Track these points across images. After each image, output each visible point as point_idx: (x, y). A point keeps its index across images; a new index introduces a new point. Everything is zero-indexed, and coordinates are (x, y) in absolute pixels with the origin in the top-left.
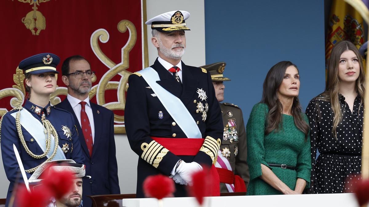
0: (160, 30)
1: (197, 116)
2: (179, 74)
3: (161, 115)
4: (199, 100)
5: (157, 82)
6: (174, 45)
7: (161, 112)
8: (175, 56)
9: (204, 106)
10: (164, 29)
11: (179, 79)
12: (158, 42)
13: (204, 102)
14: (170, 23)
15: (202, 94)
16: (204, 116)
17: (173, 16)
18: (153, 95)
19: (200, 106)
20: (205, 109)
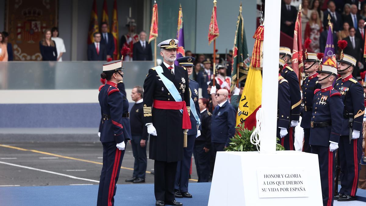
0: (164, 48)
1: (180, 91)
2: (173, 70)
3: (163, 90)
4: (182, 83)
5: (162, 73)
6: (171, 56)
7: (163, 88)
8: (171, 61)
9: (184, 86)
10: (166, 48)
11: (173, 73)
12: (163, 54)
13: (184, 84)
14: (169, 45)
15: (183, 80)
16: (184, 90)
17: (170, 42)
18: (160, 80)
19: (182, 86)
20: (184, 87)
